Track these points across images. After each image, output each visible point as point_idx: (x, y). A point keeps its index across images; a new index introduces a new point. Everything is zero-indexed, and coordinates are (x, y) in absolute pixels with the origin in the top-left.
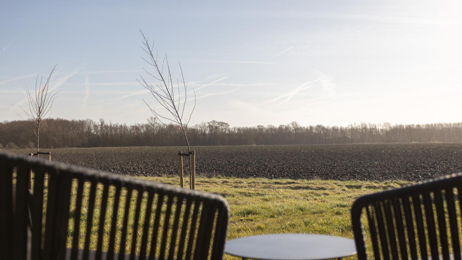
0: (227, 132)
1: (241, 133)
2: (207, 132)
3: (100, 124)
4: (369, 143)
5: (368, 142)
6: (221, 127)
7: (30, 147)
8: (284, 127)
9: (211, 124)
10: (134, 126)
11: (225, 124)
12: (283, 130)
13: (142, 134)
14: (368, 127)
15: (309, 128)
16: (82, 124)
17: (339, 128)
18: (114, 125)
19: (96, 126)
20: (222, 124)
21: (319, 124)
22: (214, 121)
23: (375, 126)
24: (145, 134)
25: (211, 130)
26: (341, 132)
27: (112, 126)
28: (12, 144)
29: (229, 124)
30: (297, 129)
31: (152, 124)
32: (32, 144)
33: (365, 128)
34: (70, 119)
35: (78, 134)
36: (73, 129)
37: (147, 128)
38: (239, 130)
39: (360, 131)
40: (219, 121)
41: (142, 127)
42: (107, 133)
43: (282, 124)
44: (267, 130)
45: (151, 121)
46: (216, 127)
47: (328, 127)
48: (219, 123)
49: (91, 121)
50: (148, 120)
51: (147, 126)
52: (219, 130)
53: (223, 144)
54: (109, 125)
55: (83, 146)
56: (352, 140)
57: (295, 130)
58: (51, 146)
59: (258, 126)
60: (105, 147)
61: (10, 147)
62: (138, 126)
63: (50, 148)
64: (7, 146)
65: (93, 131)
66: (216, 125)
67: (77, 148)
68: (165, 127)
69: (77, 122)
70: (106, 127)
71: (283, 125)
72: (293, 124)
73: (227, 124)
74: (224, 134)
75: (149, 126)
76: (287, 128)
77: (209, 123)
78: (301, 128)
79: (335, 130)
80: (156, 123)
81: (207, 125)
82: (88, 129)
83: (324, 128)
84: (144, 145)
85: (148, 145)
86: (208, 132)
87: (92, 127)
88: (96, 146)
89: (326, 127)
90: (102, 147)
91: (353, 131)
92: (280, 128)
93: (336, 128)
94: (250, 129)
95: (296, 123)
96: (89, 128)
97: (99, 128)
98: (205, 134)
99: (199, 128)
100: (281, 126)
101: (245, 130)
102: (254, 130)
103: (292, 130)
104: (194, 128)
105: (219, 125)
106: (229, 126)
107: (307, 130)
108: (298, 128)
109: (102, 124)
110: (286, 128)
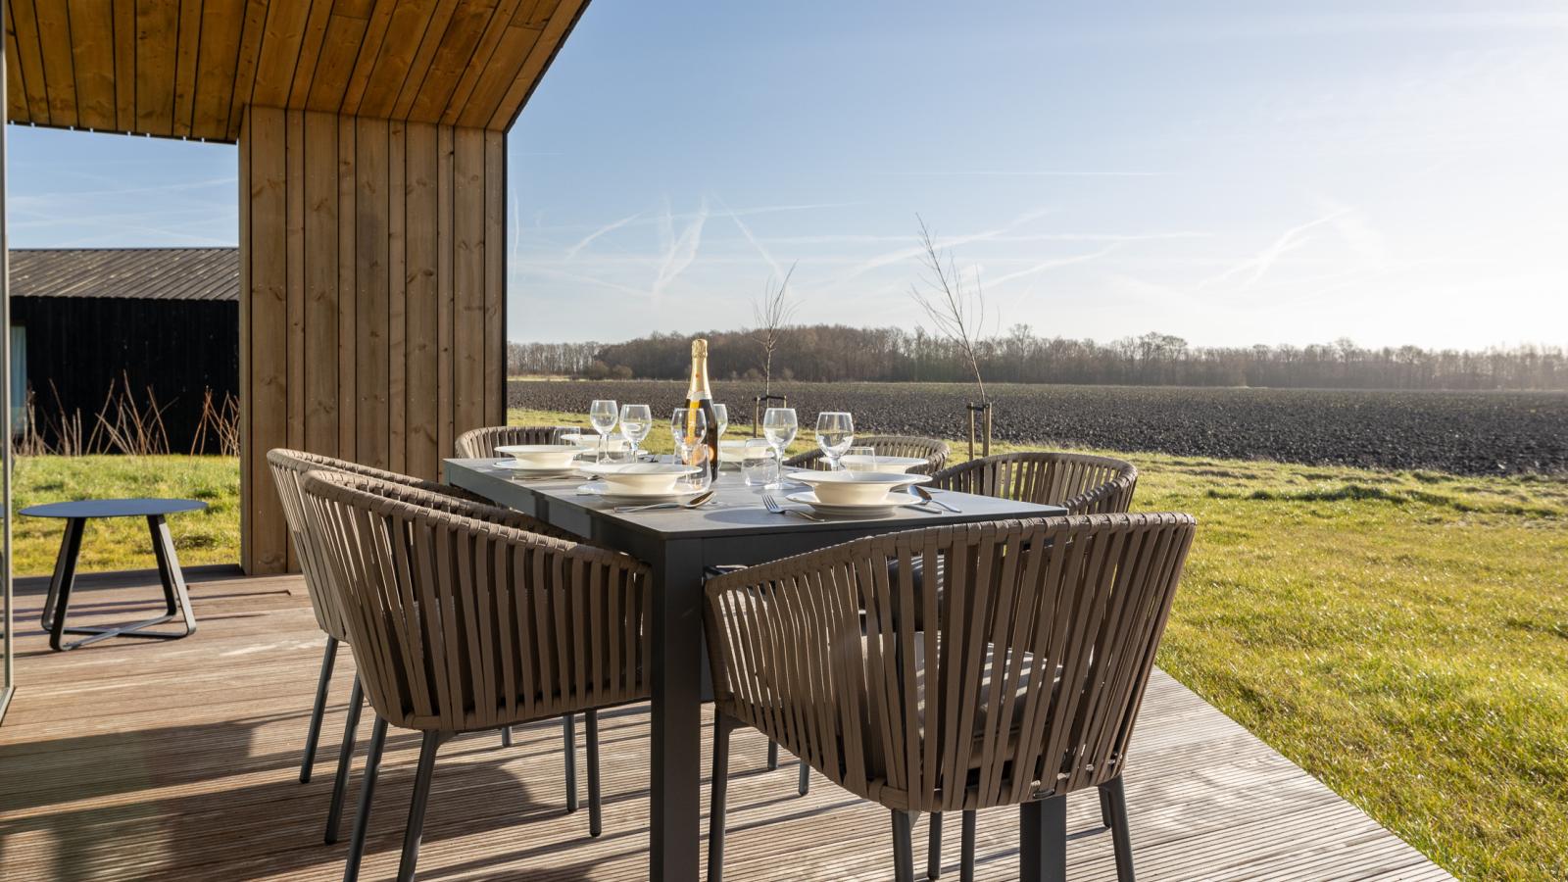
0: (1182, 357)
1: (1214, 362)
2: (1138, 356)
3: (916, 336)
4: (1540, 390)
5: (1537, 386)
6: (1167, 347)
7: (784, 379)
8: (1318, 350)
9: (1147, 340)
10: (981, 343)
11: (1178, 340)
12: (1316, 356)
13: (999, 358)
14: (1540, 352)
15: (1381, 353)
16: (881, 336)
17: (1461, 353)
18: (943, 340)
19: (907, 342)
20: (1171, 340)
21: (1408, 343)
22: (1154, 334)
23: (1560, 350)
24: (1005, 357)
25: (1146, 354)
26: (1465, 363)
27: (939, 341)
28: (754, 372)
29: (1186, 340)
30: (1351, 354)
31: (1019, 340)
32: (788, 373)
33: (1532, 355)
34: (859, 327)
35: (873, 355)
36: (865, 346)
37: (1008, 346)
38: (1210, 353)
39: (1519, 361)
40: (1165, 335)
41: (1000, 343)
42: (928, 355)
43: (1314, 343)
44: (1277, 356)
45: (1017, 333)
46: (1158, 347)
47: (1431, 350)
48: (1164, 339)
49: (899, 330)
50: (1011, 330)
51: (1010, 343)
52: (1164, 354)
53: (1172, 382)
54: (932, 338)
55: (882, 378)
56: (1494, 383)
57: (1347, 355)
58: (824, 378)
59: (1254, 347)
60: (924, 381)
61: (751, 378)
62: (991, 342)
63: (821, 381)
64: (746, 375)
65: (902, 350)
66: (1158, 341)
67: (871, 383)
68: (1048, 345)
69: (871, 332)
70: (928, 343)
71: (1317, 346)
72: (1341, 342)
73: (1182, 340)
74: (1175, 362)
75: (1014, 343)
76: (1325, 352)
77: (1141, 338)
78: (1362, 353)
79: (1449, 357)
80: (1028, 337)
81: (1138, 341)
82: (894, 347)
83: (1419, 353)
84: (1002, 381)
85: (1009, 381)
86: (1138, 358)
87: (900, 342)
88: (906, 380)
89: (1426, 350)
90: (919, 381)
91: (1497, 359)
92: (1310, 351)
93: (1454, 353)
94: (1237, 352)
95: (1348, 342)
96: (895, 344)
97: (914, 346)
98: (1132, 360)
99: (1119, 349)
100: (1312, 347)
101: (1223, 353)
102: (1246, 354)
103: (1337, 356)
104: (1109, 348)
105: (1163, 343)
106: (1186, 344)
107: (1377, 355)
108: (1353, 352)
109: (920, 336)
110: (1324, 350)
